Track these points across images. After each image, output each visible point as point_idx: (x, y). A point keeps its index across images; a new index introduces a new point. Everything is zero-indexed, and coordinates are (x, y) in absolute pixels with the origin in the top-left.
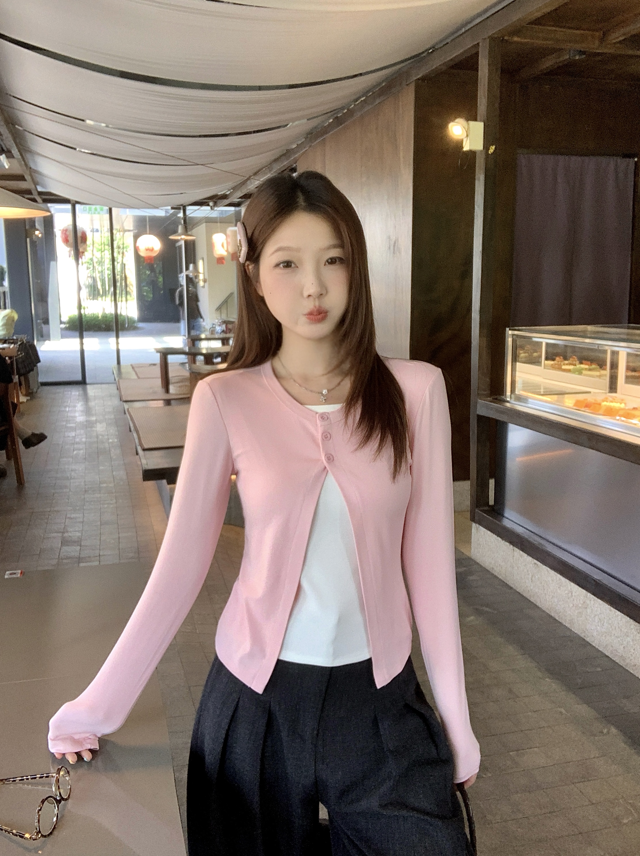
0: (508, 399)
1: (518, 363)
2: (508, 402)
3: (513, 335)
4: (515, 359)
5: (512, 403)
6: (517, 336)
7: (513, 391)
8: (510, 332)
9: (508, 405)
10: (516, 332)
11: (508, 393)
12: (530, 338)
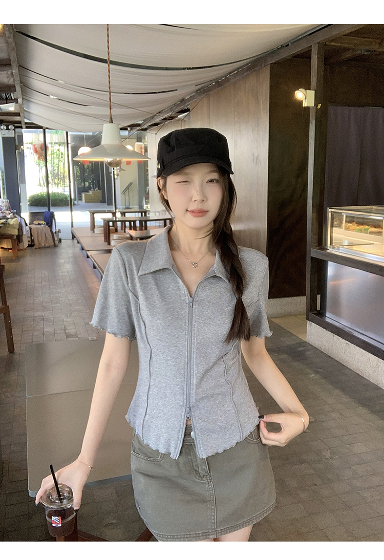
0: (329, 248)
1: (334, 228)
2: (328, 250)
3: (331, 211)
4: (332, 226)
5: (330, 250)
6: (334, 212)
7: (331, 244)
8: (330, 210)
9: (328, 251)
10: (333, 210)
11: (329, 245)
12: (341, 213)
